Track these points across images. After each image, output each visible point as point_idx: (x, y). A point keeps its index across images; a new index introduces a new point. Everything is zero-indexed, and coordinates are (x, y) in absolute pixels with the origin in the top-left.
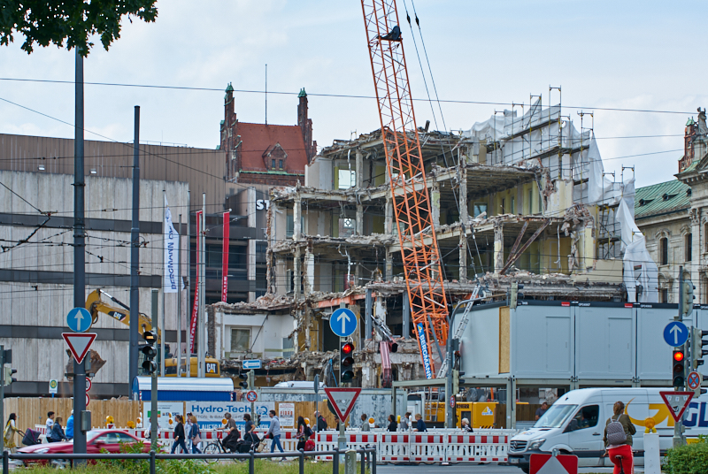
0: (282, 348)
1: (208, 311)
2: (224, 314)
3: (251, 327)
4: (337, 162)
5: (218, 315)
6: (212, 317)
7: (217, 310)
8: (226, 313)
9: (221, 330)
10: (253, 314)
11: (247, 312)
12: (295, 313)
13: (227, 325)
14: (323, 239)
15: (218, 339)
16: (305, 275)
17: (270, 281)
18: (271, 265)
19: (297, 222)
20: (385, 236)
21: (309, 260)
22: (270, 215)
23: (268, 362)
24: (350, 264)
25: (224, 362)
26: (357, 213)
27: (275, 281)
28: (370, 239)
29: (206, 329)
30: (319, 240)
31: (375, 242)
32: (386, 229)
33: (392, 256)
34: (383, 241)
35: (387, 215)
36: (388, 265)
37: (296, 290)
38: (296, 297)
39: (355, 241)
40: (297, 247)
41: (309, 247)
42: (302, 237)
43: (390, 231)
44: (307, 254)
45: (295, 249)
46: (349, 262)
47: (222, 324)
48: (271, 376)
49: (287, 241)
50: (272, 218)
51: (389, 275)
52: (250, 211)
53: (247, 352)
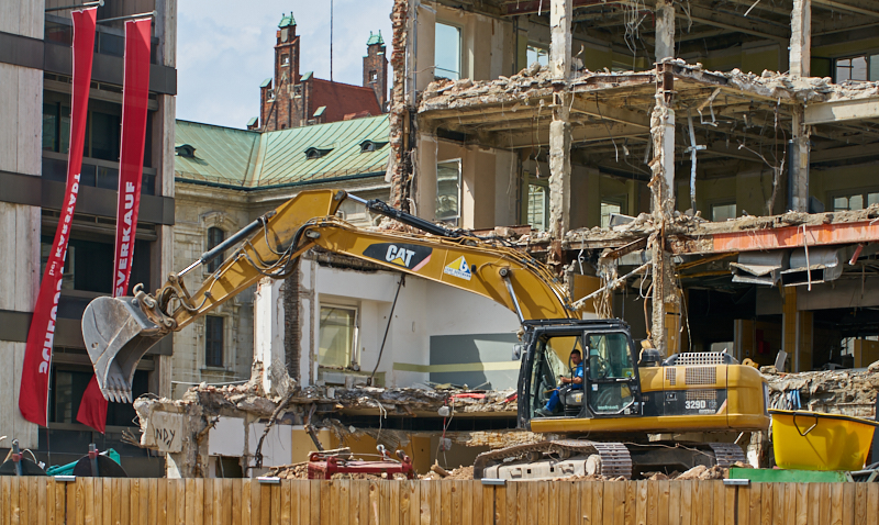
0: (426, 362)
2: (317, 265)
3: (359, 302)
5: (305, 266)
8: (323, 264)
9: (312, 308)
10: (373, 271)
11: (360, 262)
12: (558, 269)
13: (321, 295)
14: (689, 70)
15: (305, 330)
16: (657, 164)
17: (403, 187)
18: (406, 145)
19: (564, 27)
20: (802, 81)
21: (667, 124)
22: (404, 15)
23: (446, 399)
24: (695, 147)
25: (331, 392)
26: (660, 24)
27: (415, 188)
28: (770, 82)
29: (281, 301)
30: (683, 73)
31: (781, 94)
32: (795, 63)
33: (809, 133)
34: (802, 91)
35: (799, 26)
36: (802, 156)
37: (561, 207)
38: (559, 228)
39: (748, 86)
40: (561, 94)
41: (666, 89)
42: (573, 68)
43: (807, 69)
44: (658, 106)
45: (549, 99)
46: (693, 142)
47: (313, 291)
48: (451, 434)
49: (503, 79)
50: (409, 23)
51: (801, 181)
52: (167, 23)
53: (349, 368)
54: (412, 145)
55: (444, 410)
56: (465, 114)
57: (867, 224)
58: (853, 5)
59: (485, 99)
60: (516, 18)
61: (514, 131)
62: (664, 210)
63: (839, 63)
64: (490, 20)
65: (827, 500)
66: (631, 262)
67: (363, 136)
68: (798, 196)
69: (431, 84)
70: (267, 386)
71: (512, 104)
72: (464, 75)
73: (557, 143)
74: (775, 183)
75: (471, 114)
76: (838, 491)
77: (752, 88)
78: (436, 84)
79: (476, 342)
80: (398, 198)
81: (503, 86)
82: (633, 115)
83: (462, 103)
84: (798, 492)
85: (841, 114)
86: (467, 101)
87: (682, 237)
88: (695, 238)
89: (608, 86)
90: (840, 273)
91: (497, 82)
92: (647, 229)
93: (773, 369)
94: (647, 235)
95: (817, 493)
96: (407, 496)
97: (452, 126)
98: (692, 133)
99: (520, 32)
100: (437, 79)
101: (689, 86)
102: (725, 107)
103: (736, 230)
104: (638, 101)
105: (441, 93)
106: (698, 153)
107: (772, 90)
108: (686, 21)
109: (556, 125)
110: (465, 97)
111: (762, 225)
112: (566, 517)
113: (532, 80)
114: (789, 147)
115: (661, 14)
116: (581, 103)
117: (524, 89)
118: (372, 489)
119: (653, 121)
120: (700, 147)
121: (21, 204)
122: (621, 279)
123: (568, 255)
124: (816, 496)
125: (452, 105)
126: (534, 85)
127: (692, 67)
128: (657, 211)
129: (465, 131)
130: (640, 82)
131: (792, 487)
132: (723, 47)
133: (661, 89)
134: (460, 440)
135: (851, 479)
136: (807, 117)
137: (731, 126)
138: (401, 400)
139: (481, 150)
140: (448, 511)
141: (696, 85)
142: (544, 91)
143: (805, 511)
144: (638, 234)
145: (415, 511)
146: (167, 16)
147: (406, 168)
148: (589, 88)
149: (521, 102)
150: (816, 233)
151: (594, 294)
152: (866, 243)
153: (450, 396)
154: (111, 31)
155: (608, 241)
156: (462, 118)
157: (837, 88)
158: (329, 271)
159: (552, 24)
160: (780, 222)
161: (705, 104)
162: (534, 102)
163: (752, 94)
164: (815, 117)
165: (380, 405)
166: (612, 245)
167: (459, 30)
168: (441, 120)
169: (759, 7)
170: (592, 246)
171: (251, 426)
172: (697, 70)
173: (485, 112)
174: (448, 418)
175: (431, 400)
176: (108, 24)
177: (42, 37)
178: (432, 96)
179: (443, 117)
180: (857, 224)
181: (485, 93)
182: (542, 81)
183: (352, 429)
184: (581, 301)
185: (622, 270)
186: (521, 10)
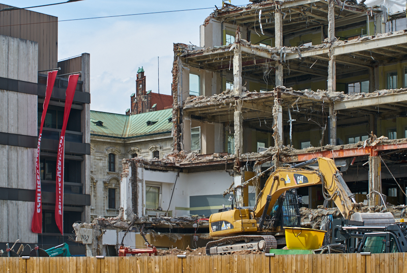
0: (189, 206)
1: (131, 165)
2: (144, 170)
3: (161, 184)
4: (225, 24)
5: (139, 170)
6: (134, 173)
7: (139, 164)
8: (146, 169)
9: (142, 186)
10: (167, 171)
11: (161, 168)
12: (238, 169)
13: (146, 181)
14: (287, 91)
15: (140, 195)
16: (275, 127)
17: (178, 138)
18: (179, 122)
19: (238, 75)
20: (332, 93)
21: (279, 112)
22: (177, 71)
23: (196, 220)
24: (291, 120)
25: (151, 219)
26: (277, 72)
27: (183, 139)
28: (319, 95)
29: (130, 184)
30: (285, 92)
31: (324, 98)
32: (330, 87)
33: (336, 113)
34: (333, 97)
35: (331, 72)
36: (333, 122)
37: (239, 145)
38: (239, 153)
39: (311, 96)
40: (238, 101)
41: (278, 98)
42: (242, 91)
43: (335, 89)
44: (275, 105)
45: (233, 103)
46: (291, 118)
47: (143, 180)
48: (198, 234)
49: (216, 95)
50: (179, 74)
51: (333, 132)
52: (86, 76)
53: (158, 209)
54: (181, 122)
55: (195, 225)
56: (202, 109)
57: (357, 149)
58: (353, 63)
59: (209, 103)
60: (222, 71)
61: (221, 115)
62: (278, 145)
63: (349, 85)
64: (211, 72)
65: (303, 261)
66: (266, 166)
67: (169, 116)
68: (332, 138)
69: (188, 98)
70: (125, 217)
71: (219, 105)
72: (201, 93)
73: (237, 120)
74: (323, 133)
75: (204, 109)
76: (307, 257)
77: (313, 97)
78: (190, 98)
79: (208, 198)
80: (176, 143)
81: (216, 98)
82: (267, 108)
83: (200, 105)
84: (292, 258)
85: (348, 106)
86: (202, 104)
87: (286, 156)
88: (291, 156)
89: (256, 97)
90: (347, 169)
91: (213, 97)
92: (272, 153)
93: (322, 206)
94: (272, 155)
95: (299, 258)
96: (150, 262)
97: (197, 114)
98: (290, 115)
99: (223, 76)
100: (191, 96)
101: (288, 96)
102: (303, 104)
103: (307, 152)
104: (269, 103)
105: (192, 101)
106: (292, 122)
107: (321, 97)
108: (288, 70)
109: (236, 113)
110: (201, 103)
111: (316, 150)
112: (208, 269)
113: (227, 95)
114: (328, 119)
115: (277, 68)
116: (246, 104)
117: (224, 99)
118: (138, 260)
119: (273, 110)
120: (293, 120)
121: (30, 147)
122: (263, 173)
123: (242, 164)
124: (299, 260)
125: (196, 106)
126: (227, 97)
127: (288, 89)
128: (276, 146)
129: (202, 115)
130: (269, 95)
131: (290, 256)
132: (304, 80)
133: (276, 98)
134: (202, 237)
135: (314, 253)
136: (335, 107)
137: (306, 111)
138: (178, 221)
139: (209, 123)
140: (165, 268)
141: (291, 96)
142: (231, 100)
143: (295, 265)
144: (269, 155)
145: (153, 268)
146: (86, 73)
147: (179, 131)
148: (249, 98)
149: (223, 104)
150: (338, 153)
151: (252, 179)
152: (357, 157)
153: (197, 219)
154: (64, 79)
155: (257, 158)
156: (200, 111)
157: (346, 96)
158: (149, 172)
159: (234, 74)
160: (323, 149)
161: (294, 103)
162: (228, 104)
163: (313, 98)
164: (338, 107)
165: (169, 224)
166: (259, 159)
167: (199, 76)
168: (192, 112)
169: (317, 64)
170: (251, 160)
171: (119, 233)
172: (291, 90)
173: (209, 108)
174: (197, 228)
175: (190, 221)
176: (63, 77)
177: (37, 82)
178: (188, 103)
179: (193, 110)
180: (353, 149)
181: (209, 101)
182: (230, 96)
183: (159, 233)
184: (247, 181)
185: (263, 169)
186: (224, 68)
